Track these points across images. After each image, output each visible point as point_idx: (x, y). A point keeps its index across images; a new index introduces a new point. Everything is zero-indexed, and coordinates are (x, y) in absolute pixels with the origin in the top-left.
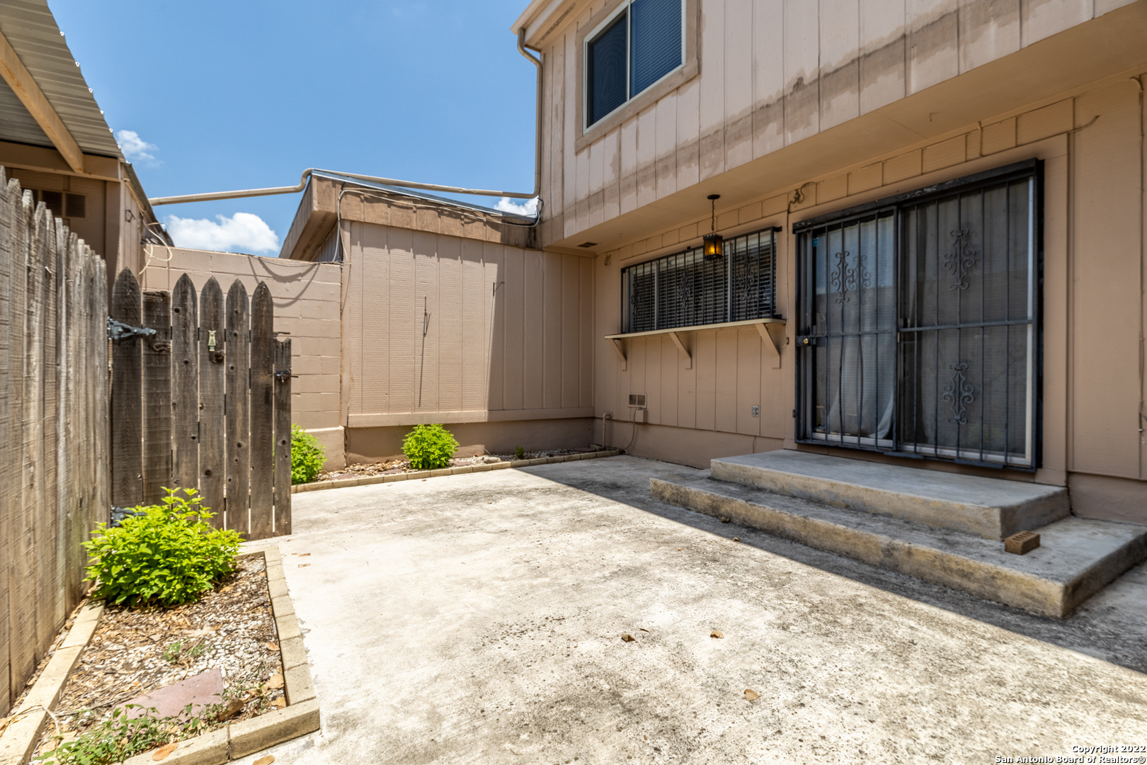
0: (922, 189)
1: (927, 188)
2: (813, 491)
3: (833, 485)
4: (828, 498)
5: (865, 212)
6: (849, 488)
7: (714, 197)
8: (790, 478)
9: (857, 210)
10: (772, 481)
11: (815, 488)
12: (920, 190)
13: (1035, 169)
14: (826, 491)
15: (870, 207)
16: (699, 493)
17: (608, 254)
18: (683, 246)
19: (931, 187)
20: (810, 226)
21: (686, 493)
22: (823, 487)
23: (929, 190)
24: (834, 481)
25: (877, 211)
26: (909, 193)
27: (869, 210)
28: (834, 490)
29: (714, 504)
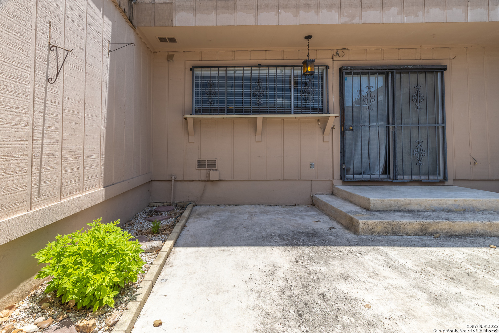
0: (407, 66)
1: (409, 66)
2: (445, 206)
3: (456, 201)
4: (453, 209)
5: (382, 69)
6: (465, 200)
7: (308, 37)
8: (430, 201)
9: (378, 68)
10: (419, 204)
11: (446, 204)
12: (406, 66)
13: (443, 69)
14: (452, 204)
15: (384, 68)
16: (410, 222)
17: (170, 53)
18: (256, 62)
19: (411, 66)
20: (353, 70)
21: (398, 225)
22: (450, 203)
23: (410, 67)
24: (456, 199)
25: (387, 71)
26: (402, 66)
27: (384, 69)
28: (457, 203)
29: (423, 227)
